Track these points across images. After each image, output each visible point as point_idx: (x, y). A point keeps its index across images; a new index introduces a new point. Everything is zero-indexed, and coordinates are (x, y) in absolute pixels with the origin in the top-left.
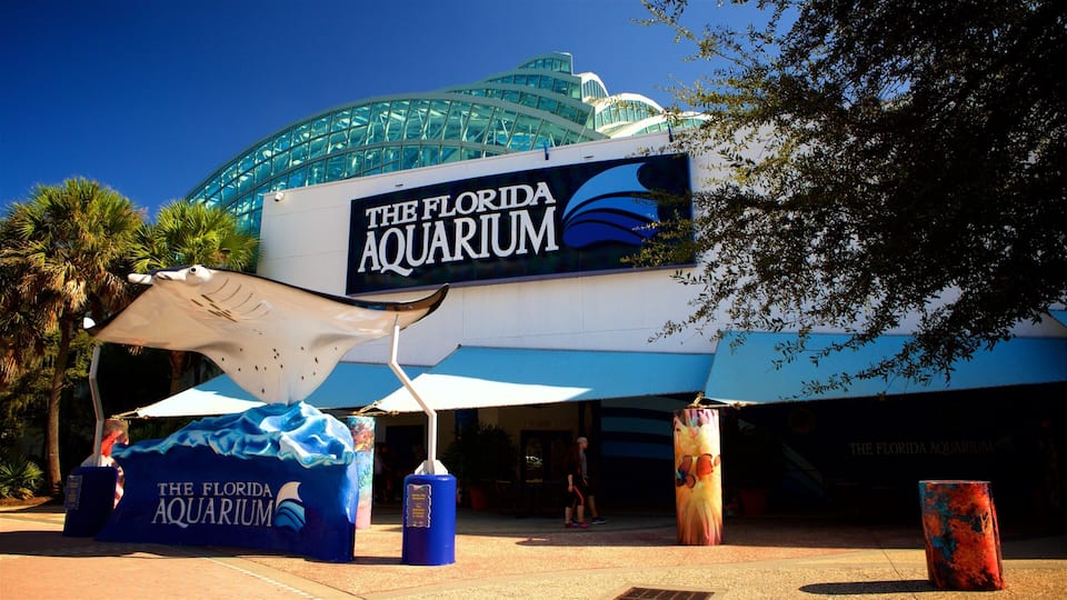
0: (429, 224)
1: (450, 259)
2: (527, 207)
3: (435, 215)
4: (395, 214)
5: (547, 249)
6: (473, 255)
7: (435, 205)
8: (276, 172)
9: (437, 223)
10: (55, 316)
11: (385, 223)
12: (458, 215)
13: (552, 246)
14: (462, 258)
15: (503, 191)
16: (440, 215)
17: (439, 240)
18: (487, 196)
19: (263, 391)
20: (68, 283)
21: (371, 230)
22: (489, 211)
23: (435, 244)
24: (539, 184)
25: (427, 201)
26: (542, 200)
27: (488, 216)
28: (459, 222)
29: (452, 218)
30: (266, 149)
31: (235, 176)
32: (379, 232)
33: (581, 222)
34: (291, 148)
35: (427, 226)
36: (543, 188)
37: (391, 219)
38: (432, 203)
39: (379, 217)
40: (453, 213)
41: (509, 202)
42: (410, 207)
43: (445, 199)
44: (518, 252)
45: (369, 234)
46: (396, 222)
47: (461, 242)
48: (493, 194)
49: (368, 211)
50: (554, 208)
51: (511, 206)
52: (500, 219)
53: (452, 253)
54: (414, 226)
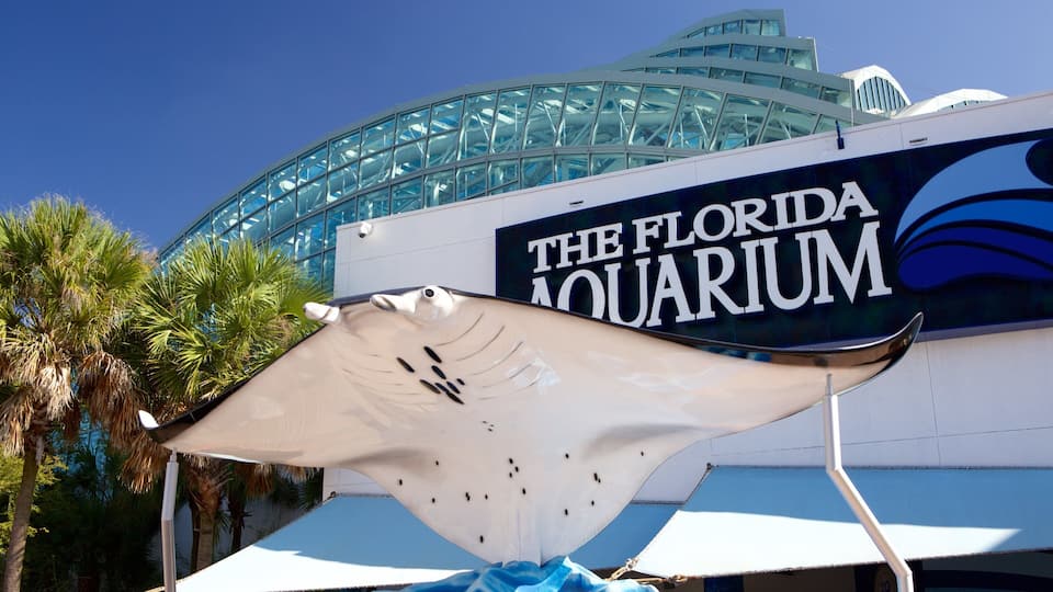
0: (648, 260)
1: (691, 317)
2: (827, 225)
3: (656, 246)
4: (584, 247)
5: (871, 293)
6: (733, 308)
7: (656, 228)
8: (302, 212)
9: (661, 258)
10: (18, 428)
11: (565, 262)
12: (700, 244)
13: (879, 288)
14: (712, 315)
15: (780, 199)
16: (666, 245)
17: (667, 285)
18: (750, 209)
19: (482, 539)
20: (43, 371)
21: (540, 275)
22: (756, 234)
23: (661, 293)
24: (844, 185)
25: (640, 223)
26: (853, 212)
27: (755, 243)
28: (702, 256)
29: (690, 248)
30: (283, 178)
31: (233, 222)
32: (555, 279)
33: (928, 246)
34: (329, 174)
35: (643, 264)
36: (853, 193)
37: (574, 256)
38: (649, 226)
39: (553, 254)
40: (690, 240)
41: (791, 217)
42: (609, 234)
43: (673, 218)
44: (817, 301)
45: (535, 281)
46: (585, 259)
47: (708, 287)
48: (761, 205)
49: (531, 245)
50: (877, 224)
51: (795, 225)
52: (777, 246)
53: (694, 307)
54: (618, 266)
